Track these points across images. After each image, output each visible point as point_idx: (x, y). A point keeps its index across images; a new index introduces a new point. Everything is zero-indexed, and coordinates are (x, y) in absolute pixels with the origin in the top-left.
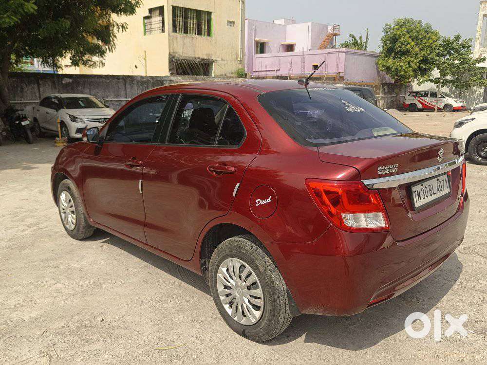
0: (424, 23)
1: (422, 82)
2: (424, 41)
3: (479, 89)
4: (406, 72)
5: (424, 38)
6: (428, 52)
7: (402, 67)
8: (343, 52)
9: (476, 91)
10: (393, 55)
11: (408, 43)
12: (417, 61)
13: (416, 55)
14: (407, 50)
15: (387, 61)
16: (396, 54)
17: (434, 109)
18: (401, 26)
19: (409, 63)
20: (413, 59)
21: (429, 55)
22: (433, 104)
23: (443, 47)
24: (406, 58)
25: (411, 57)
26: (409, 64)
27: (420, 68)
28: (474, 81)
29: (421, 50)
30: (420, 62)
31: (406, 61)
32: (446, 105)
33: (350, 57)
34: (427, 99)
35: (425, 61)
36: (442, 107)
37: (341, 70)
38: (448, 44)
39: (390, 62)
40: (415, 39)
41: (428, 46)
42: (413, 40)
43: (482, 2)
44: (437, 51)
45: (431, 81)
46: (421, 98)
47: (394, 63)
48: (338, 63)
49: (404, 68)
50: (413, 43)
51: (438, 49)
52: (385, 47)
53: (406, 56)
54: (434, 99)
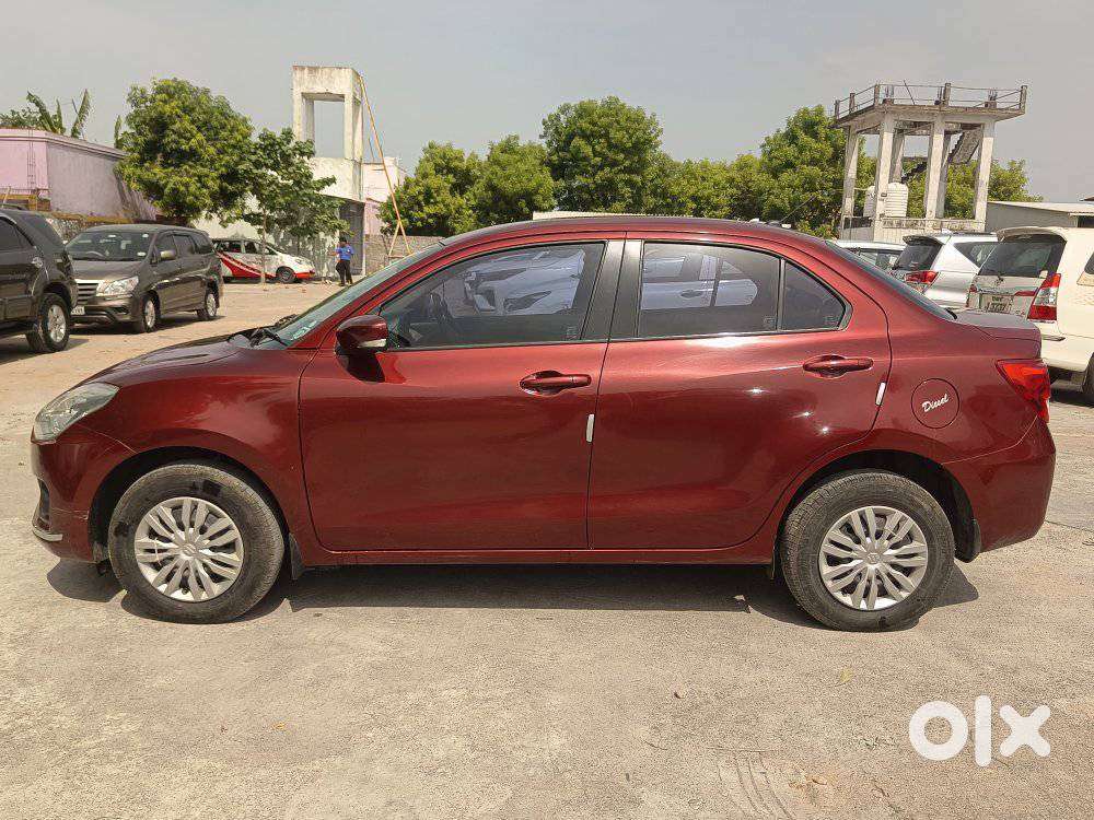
0: (214, 94)
1: (230, 220)
2: (224, 134)
3: (329, 238)
4: (196, 198)
5: (223, 127)
6: (235, 158)
7: (187, 185)
8: (41, 140)
9: (324, 241)
10: (159, 158)
11: (193, 136)
12: (214, 174)
13: (212, 161)
14: (190, 148)
15: (147, 169)
16: (166, 156)
17: (259, 277)
18: (171, 96)
19: (200, 177)
20: (206, 171)
21: (237, 164)
22: (254, 266)
23: (264, 150)
24: (190, 166)
25: (202, 166)
26: (200, 181)
27: (223, 190)
28: (325, 222)
29: (221, 152)
30: (221, 177)
31: (195, 175)
32: (282, 270)
33: (59, 153)
34: (240, 257)
35: (231, 176)
36: (272, 273)
37: (42, 183)
38: (272, 145)
39: (157, 172)
40: (203, 126)
41: (234, 147)
42: (199, 129)
43: (295, 68)
44: (253, 158)
45: (247, 218)
46: (227, 253)
47: (168, 176)
48: (31, 165)
49: (192, 188)
50: (200, 137)
51: (255, 153)
52: (141, 139)
53: (190, 163)
54: (253, 257)
